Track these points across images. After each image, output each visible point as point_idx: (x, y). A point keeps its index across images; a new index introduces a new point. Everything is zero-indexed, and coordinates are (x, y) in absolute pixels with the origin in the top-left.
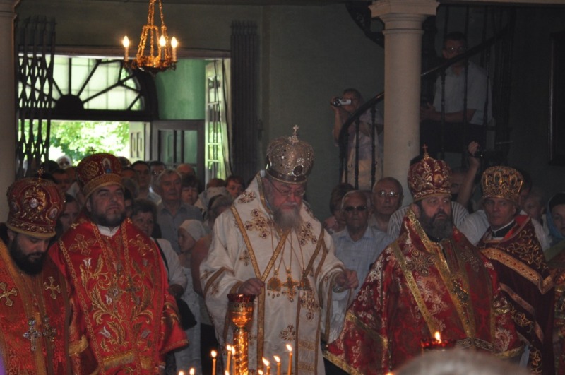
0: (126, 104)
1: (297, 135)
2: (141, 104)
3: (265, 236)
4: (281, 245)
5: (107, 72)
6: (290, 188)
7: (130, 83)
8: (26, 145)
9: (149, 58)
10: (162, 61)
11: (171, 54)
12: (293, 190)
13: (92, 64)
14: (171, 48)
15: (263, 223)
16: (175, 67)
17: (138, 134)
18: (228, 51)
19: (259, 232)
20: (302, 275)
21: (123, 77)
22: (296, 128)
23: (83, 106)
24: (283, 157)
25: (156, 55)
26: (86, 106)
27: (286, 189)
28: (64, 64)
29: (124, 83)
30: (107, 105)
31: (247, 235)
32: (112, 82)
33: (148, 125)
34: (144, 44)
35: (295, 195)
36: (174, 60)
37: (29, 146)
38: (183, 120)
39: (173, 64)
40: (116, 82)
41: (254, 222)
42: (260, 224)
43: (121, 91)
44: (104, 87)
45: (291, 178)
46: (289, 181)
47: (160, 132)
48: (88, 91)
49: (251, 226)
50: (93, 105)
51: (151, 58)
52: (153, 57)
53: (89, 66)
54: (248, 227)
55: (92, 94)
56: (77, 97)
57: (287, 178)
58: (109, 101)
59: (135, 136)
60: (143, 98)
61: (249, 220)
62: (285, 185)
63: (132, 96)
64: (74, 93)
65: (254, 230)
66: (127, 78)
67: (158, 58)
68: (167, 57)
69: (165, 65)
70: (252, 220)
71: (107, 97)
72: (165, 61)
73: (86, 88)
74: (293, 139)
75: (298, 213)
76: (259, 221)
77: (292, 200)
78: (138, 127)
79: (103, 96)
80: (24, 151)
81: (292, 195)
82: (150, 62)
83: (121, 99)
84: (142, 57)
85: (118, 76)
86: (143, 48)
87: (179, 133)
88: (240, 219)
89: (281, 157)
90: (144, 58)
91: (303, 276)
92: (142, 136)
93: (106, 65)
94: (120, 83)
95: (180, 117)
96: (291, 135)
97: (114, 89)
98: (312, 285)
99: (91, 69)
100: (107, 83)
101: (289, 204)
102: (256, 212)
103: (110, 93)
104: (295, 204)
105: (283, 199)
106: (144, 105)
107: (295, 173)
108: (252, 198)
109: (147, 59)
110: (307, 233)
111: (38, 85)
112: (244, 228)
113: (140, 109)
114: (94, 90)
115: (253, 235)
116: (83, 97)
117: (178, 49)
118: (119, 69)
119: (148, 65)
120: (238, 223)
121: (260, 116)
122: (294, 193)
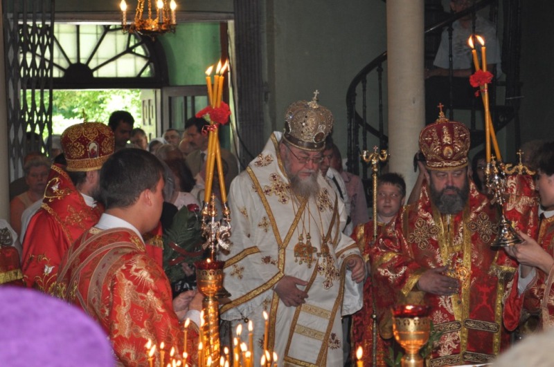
0: (135, 71)
1: (317, 101)
2: (151, 71)
3: (284, 201)
4: (301, 210)
5: (116, 40)
6: (309, 155)
7: (140, 50)
8: (28, 114)
9: (147, 21)
10: (160, 24)
11: (170, 17)
12: (311, 157)
13: (100, 31)
14: (170, 11)
15: (282, 188)
16: (174, 29)
17: (149, 101)
18: (232, 13)
19: (278, 198)
20: (322, 241)
21: (132, 44)
22: (316, 93)
23: (92, 75)
24: (304, 124)
25: (153, 18)
26: (95, 74)
27: (304, 155)
28: (72, 33)
29: (133, 50)
30: (117, 73)
31: (266, 201)
32: (121, 49)
33: (159, 91)
34: (142, 7)
35: (313, 162)
36: (174, 22)
37: (31, 115)
38: (193, 86)
39: (172, 27)
40: (125, 49)
41: (272, 187)
42: (279, 188)
43: (130, 58)
44: (113, 55)
45: (311, 145)
46: (308, 147)
47: (170, 99)
48: (97, 59)
49: (270, 190)
50: (103, 73)
51: (150, 21)
52: (151, 20)
53: (97, 34)
54: (267, 192)
55: (101, 62)
56: (86, 66)
57: (305, 144)
58: (118, 69)
59: (147, 103)
60: (152, 64)
61: (269, 185)
62: (304, 152)
63: (141, 63)
64: (83, 61)
65: (274, 194)
66: (136, 46)
67: (156, 20)
68: (165, 19)
69: (163, 28)
70: (271, 185)
71: (116, 64)
72: (163, 23)
73: (95, 56)
74: (313, 105)
75: (315, 180)
76: (278, 185)
77: (311, 167)
78: (149, 94)
79: (112, 63)
80: (27, 120)
81: (311, 161)
82: (148, 25)
83: (130, 66)
84: (140, 21)
85: (126, 43)
86: (141, 11)
87: (189, 99)
88: (258, 183)
89: (302, 123)
90: (141, 21)
91: (324, 243)
92: (153, 103)
93: (114, 32)
94: (129, 50)
95: (190, 83)
96: (310, 100)
97: (123, 57)
98: (331, 252)
99: (100, 36)
100: (116, 51)
101: (307, 171)
102: (274, 177)
103: (120, 60)
104: (312, 171)
105: (301, 166)
106: (154, 72)
107: (316, 141)
108: (269, 161)
109: (145, 22)
110: (325, 200)
111: (47, 55)
112: (262, 193)
113: (150, 76)
114: (103, 58)
115: (273, 199)
116: (92, 65)
117: (177, 11)
118: (127, 36)
119: (147, 29)
120: (256, 187)
121: (266, 77)
122: (313, 160)
